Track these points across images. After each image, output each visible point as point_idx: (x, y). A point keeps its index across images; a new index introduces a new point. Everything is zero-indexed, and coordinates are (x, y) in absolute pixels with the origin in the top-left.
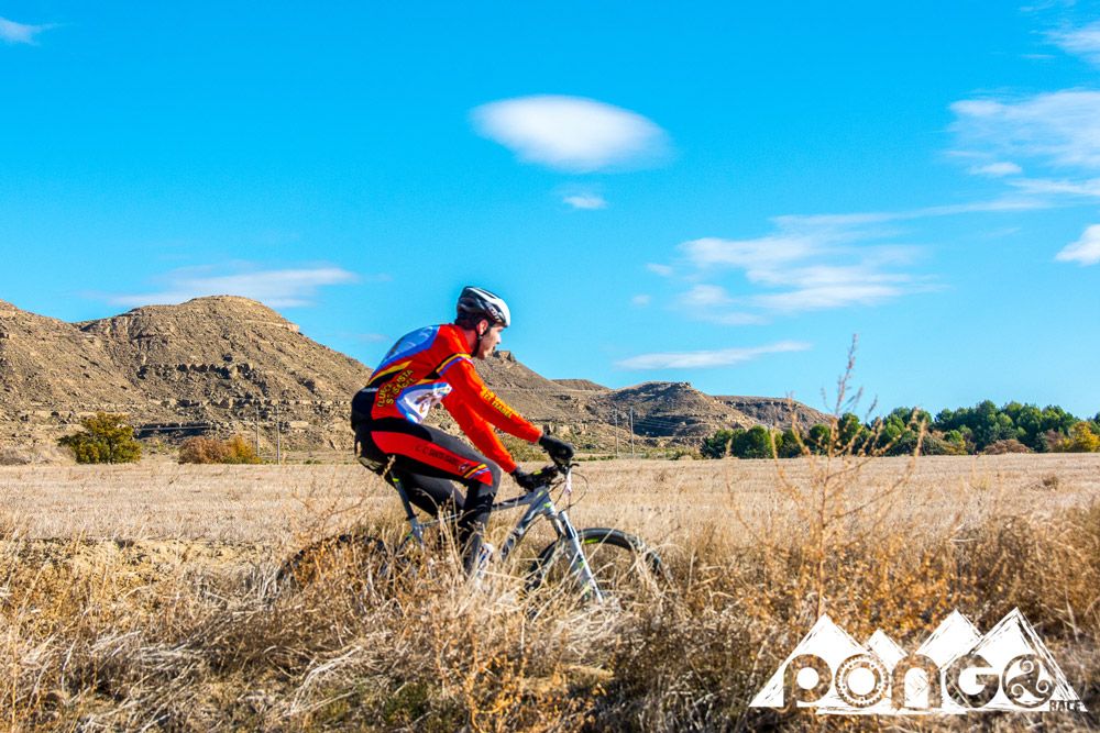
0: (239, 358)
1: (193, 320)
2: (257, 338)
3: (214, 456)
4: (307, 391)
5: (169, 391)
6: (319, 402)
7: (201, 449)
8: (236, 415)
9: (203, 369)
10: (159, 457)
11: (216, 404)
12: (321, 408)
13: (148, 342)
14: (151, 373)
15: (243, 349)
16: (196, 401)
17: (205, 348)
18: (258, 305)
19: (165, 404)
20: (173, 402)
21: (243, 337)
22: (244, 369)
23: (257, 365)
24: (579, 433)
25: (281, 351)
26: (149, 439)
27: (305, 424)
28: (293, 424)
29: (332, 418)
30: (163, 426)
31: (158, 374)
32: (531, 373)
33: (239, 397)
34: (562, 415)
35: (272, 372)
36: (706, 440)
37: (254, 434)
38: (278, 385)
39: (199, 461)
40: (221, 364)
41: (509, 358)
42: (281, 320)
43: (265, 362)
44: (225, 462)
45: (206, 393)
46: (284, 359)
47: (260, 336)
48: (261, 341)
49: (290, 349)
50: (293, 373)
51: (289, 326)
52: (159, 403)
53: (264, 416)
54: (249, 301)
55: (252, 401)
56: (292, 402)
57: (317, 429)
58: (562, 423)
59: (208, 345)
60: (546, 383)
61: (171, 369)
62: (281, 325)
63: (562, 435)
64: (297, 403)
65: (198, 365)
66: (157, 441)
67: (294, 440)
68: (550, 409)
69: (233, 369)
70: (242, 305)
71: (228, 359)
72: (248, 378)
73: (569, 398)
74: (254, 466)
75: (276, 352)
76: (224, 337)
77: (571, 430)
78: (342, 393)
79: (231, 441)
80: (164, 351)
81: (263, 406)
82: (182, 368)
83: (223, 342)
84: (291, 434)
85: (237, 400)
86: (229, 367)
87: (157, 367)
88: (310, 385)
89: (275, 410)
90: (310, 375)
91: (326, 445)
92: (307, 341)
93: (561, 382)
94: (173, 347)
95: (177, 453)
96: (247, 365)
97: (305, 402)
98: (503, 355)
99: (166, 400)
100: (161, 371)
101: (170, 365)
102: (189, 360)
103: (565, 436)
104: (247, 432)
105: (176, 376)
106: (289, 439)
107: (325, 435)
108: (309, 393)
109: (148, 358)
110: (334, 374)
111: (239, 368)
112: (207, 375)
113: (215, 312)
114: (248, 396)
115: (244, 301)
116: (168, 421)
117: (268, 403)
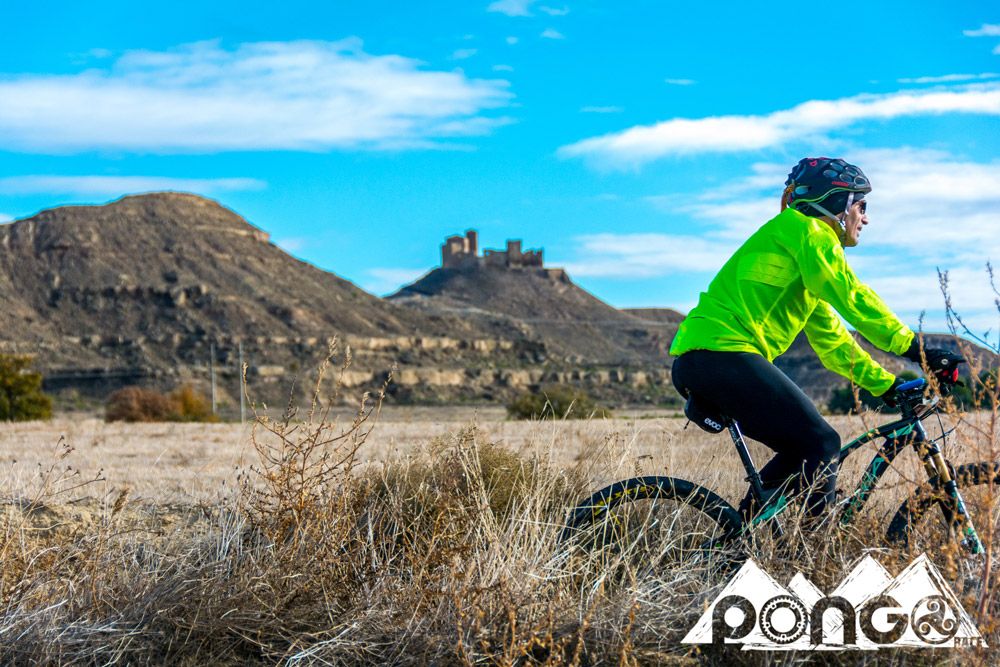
0: (186, 278)
1: (122, 224)
2: (211, 251)
3: (154, 412)
4: (281, 324)
5: (90, 324)
6: (298, 340)
7: (135, 404)
8: (182, 356)
9: (138, 292)
10: (77, 415)
11: (156, 342)
12: (300, 347)
13: (61, 257)
14: (66, 298)
15: (192, 266)
16: (129, 338)
17: (141, 265)
18: (213, 205)
19: (86, 342)
20: (96, 339)
21: (192, 249)
22: (192, 293)
23: (214, 290)
24: (659, 383)
25: (244, 267)
26: (64, 391)
27: (279, 370)
28: (263, 370)
29: (316, 362)
30: (83, 372)
31: (75, 301)
32: (592, 299)
33: (187, 331)
34: (636, 357)
35: (232, 298)
36: (836, 392)
37: (208, 384)
38: (242, 316)
39: (132, 419)
40: (162, 287)
41: (563, 278)
42: (246, 226)
43: (223, 283)
44: (169, 419)
45: (142, 328)
46: (250, 280)
47: (217, 247)
48: (219, 256)
49: (258, 266)
50: (262, 300)
51: (256, 234)
52: (76, 340)
53: (222, 361)
54: (200, 198)
55: (205, 338)
56: (261, 340)
57: (297, 376)
58: (636, 369)
59: (144, 261)
60: (613, 312)
61: (93, 294)
62: (243, 233)
63: (635, 385)
64: (268, 341)
65: (131, 288)
66: (74, 393)
67: (265, 394)
68: (619, 349)
69: (178, 293)
70: (192, 206)
71: (171, 279)
72: (197, 306)
73: (645, 333)
74: (209, 425)
75: (240, 272)
76: (167, 250)
77: (648, 378)
78: (330, 327)
79: (178, 392)
80: (83, 268)
81: (221, 345)
82: (109, 293)
83: (163, 256)
84: (259, 384)
85: (185, 336)
86: (175, 290)
87: (73, 292)
88: (285, 315)
89: (238, 350)
90: (287, 302)
91: (308, 398)
92: (283, 255)
93: (634, 312)
94: (97, 263)
95: (102, 411)
96: (198, 290)
97: (280, 340)
98: (553, 276)
99: (87, 336)
100: (80, 296)
101: (92, 287)
102: (118, 280)
103: (641, 387)
104: (198, 381)
105: (101, 303)
106: (257, 390)
107: (306, 384)
108: (284, 327)
109: (62, 278)
110: (320, 302)
111: (188, 293)
112: (143, 302)
113: (153, 215)
114: (200, 332)
115: (194, 200)
116: (92, 366)
117: (228, 341)
